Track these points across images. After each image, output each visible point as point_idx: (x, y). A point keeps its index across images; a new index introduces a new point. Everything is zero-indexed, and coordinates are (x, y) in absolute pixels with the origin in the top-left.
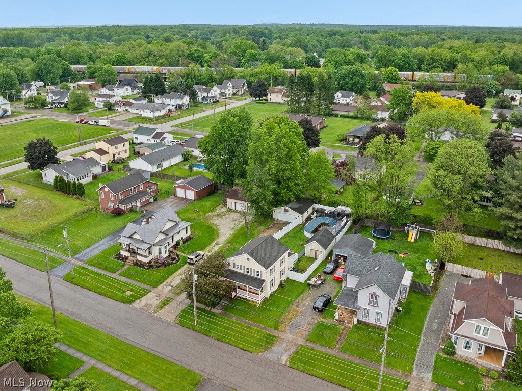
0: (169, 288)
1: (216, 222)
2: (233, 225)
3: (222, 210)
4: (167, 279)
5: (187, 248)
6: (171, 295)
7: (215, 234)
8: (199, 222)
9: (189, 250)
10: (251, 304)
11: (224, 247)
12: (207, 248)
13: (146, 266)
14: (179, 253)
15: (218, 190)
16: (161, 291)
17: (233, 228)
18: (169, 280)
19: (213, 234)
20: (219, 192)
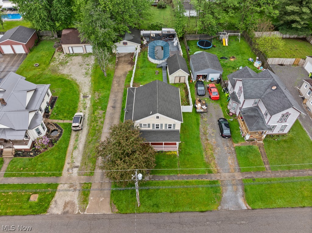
0: (76, 170)
1: (65, 71)
2: (84, 71)
3: (61, 57)
4: (65, 159)
5: (59, 112)
6: (84, 179)
7: (75, 85)
8: (48, 76)
9: (63, 114)
10: (170, 155)
11: (94, 97)
12: (79, 104)
13: (30, 152)
14: (55, 121)
15: (41, 36)
16: (70, 178)
17: (87, 74)
18: (68, 160)
19: (73, 86)
20: (44, 38)
